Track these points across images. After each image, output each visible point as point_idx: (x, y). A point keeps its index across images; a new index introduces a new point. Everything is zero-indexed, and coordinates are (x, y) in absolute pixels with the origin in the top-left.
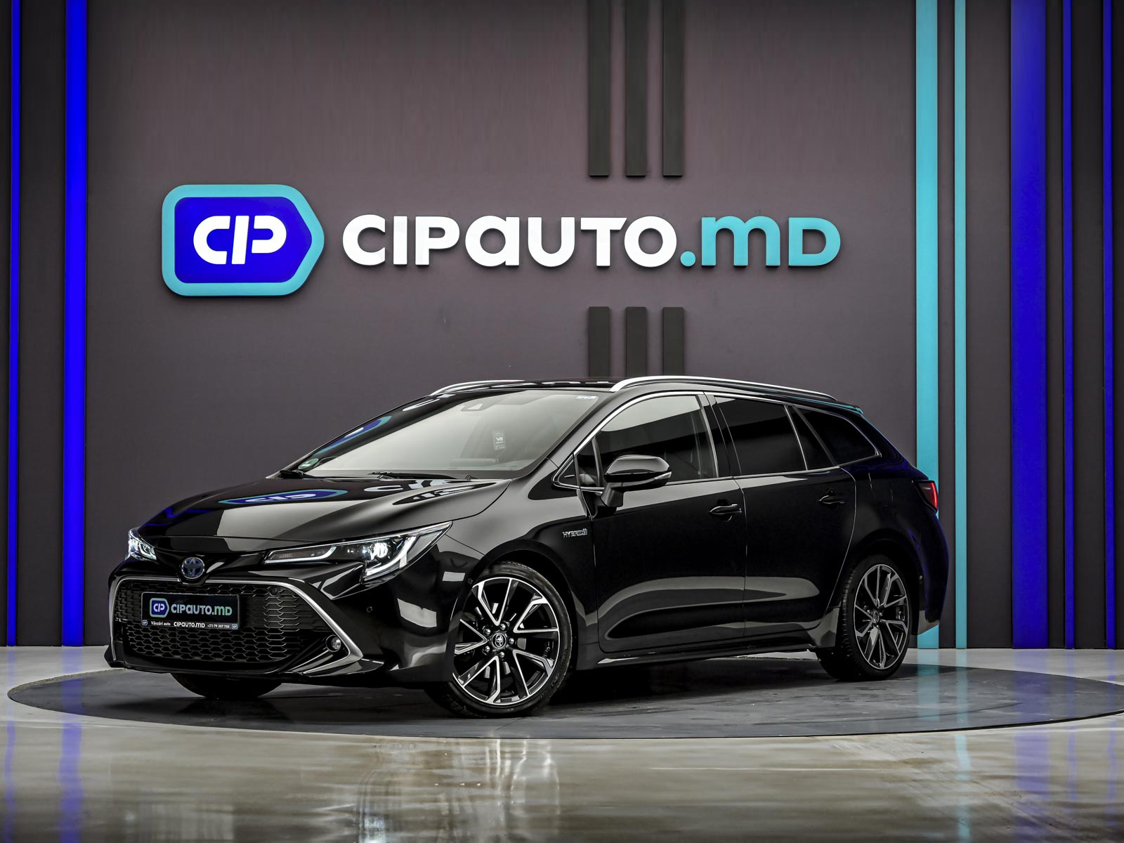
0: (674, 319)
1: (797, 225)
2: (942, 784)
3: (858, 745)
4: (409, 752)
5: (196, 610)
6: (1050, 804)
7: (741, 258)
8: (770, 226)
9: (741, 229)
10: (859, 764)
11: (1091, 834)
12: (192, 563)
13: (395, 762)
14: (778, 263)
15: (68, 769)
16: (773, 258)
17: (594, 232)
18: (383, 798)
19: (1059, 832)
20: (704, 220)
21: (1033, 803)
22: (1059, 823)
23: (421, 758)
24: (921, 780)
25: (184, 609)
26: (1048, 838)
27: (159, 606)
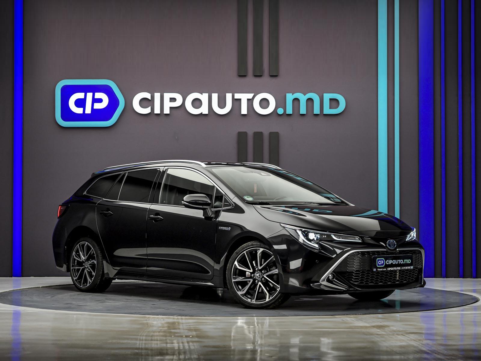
0: (275, 137)
1: (327, 97)
2: (389, 336)
3: (353, 319)
4: (161, 322)
5: (397, 262)
6: (435, 344)
7: (303, 110)
8: (315, 97)
9: (303, 98)
10: (354, 327)
11: (453, 358)
12: (392, 242)
13: (155, 326)
14: (319, 113)
15: (15, 329)
16: (317, 111)
17: (240, 99)
18: (150, 342)
19: (439, 356)
20: (287, 94)
21: (428, 344)
22: (439, 352)
23: (166, 325)
24: (380, 334)
25: (391, 262)
26: (434, 359)
27: (380, 262)
